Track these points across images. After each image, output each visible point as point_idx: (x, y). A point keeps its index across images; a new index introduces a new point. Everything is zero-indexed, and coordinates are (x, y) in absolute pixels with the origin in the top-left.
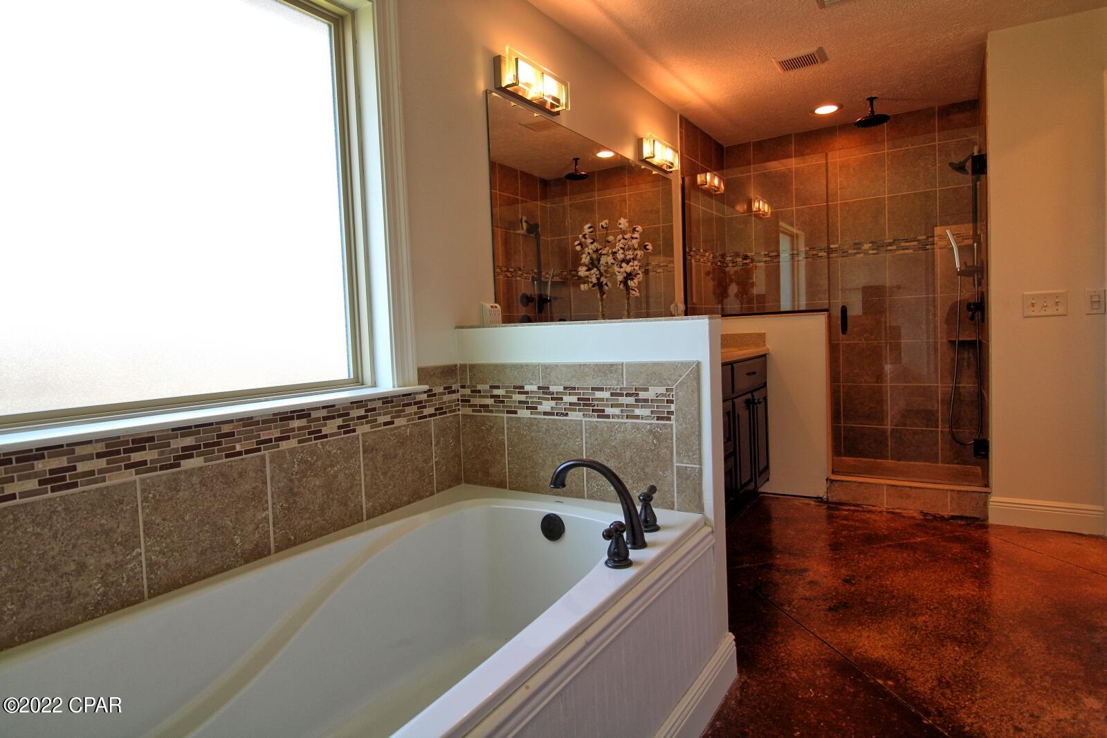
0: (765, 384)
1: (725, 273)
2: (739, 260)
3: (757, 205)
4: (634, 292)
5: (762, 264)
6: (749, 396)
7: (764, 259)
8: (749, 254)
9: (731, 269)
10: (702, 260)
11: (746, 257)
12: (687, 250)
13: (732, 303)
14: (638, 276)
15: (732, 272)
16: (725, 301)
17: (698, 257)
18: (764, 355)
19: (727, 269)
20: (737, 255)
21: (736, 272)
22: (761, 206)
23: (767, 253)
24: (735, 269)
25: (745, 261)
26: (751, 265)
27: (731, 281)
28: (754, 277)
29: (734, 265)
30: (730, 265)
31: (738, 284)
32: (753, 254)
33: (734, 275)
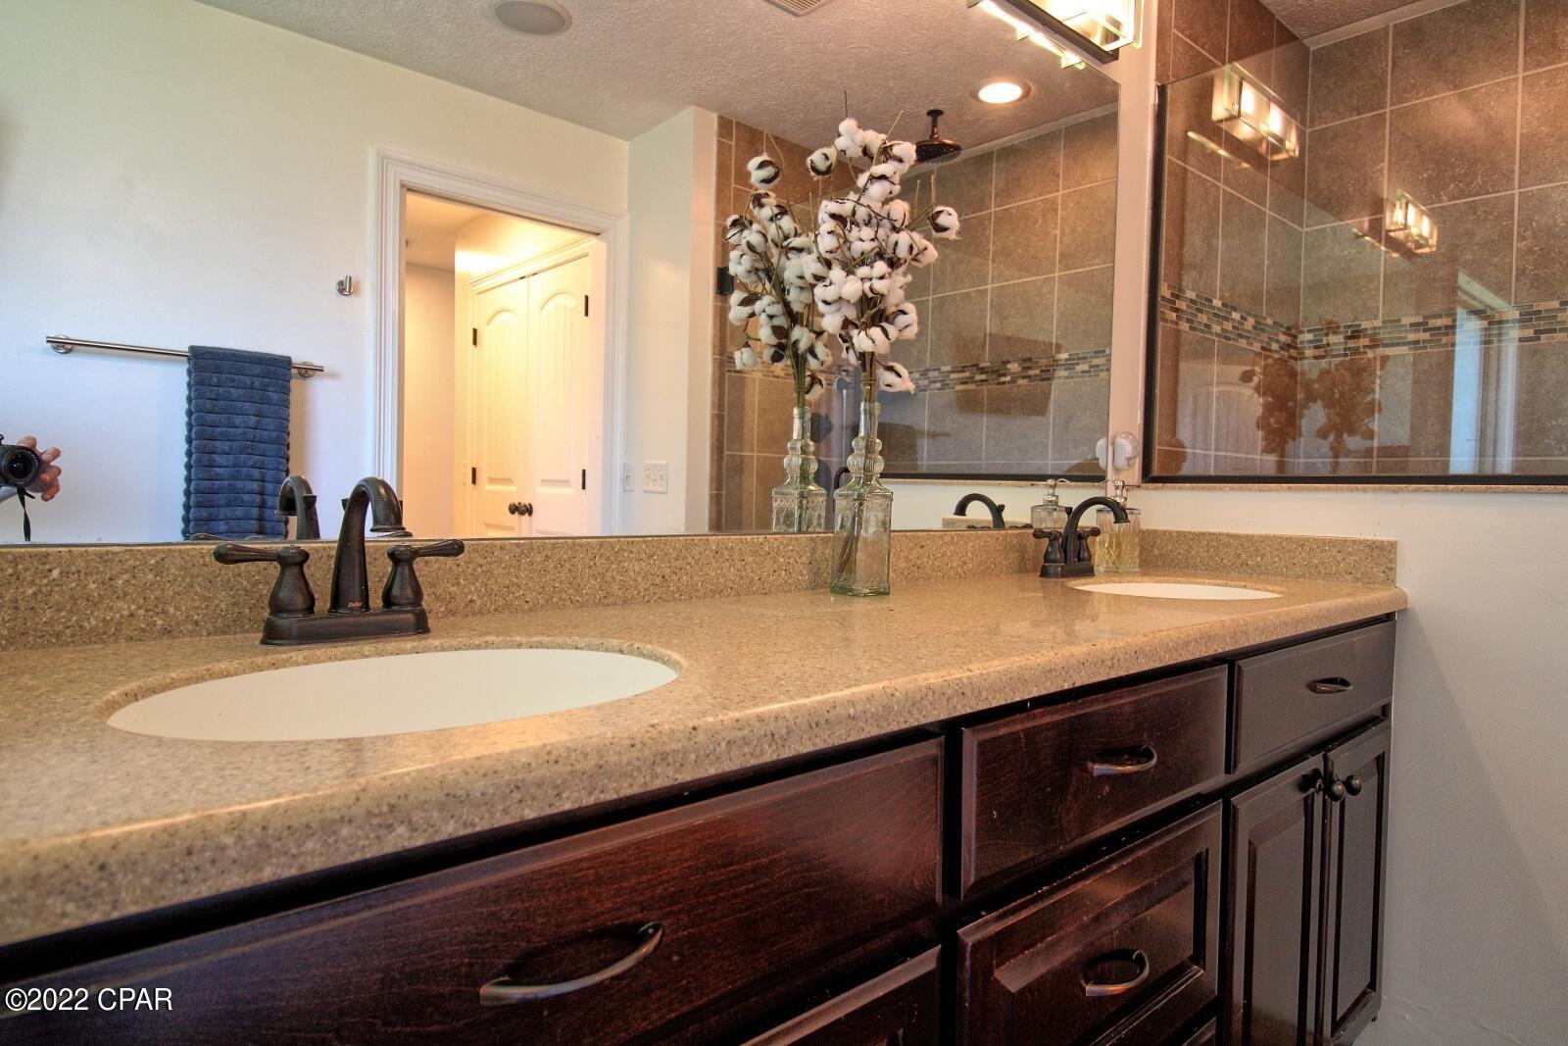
0: (1385, 710)
1: (1293, 374)
2: (1335, 339)
3: (1398, 216)
4: (890, 377)
5: (1403, 350)
6: (1315, 762)
7: (1412, 337)
8: (1364, 325)
9: (1309, 366)
10: (1216, 328)
11: (1356, 334)
12: (1165, 291)
13: (1309, 452)
14: (902, 320)
15: (1314, 375)
16: (1290, 445)
17: (1203, 318)
18: (1389, 617)
19: (1299, 366)
20: (1332, 328)
21: (1325, 373)
22: (1412, 221)
23: (1420, 319)
24: (1324, 363)
25: (1352, 344)
26: (1370, 354)
27: (1311, 398)
28: (1377, 389)
29: (1321, 352)
30: (1309, 353)
31: (1329, 404)
32: (1378, 323)
33: (1320, 380)
